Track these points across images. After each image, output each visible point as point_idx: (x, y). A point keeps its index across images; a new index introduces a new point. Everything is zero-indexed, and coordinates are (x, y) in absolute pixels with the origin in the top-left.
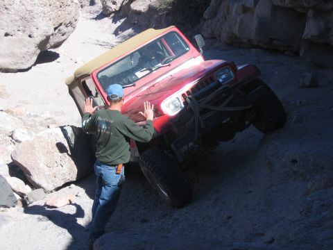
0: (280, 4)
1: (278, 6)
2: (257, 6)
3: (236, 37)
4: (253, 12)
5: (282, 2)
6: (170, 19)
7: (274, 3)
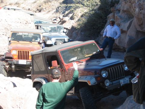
0: (141, 30)
1: (140, 31)
2: (129, 30)
3: (117, 45)
4: (127, 33)
5: (141, 29)
6: (83, 33)
7: (138, 29)
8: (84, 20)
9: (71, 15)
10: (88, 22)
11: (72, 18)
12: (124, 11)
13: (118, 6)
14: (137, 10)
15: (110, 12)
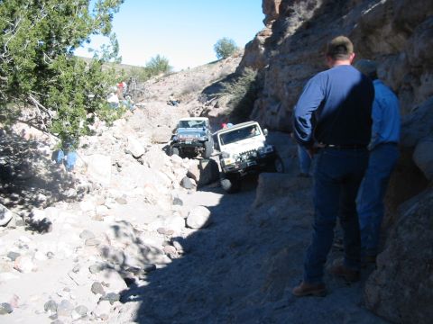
8: (232, 106)
9: (214, 103)
10: (235, 109)
11: (216, 106)
12: (271, 96)
13: (264, 92)
14: (287, 93)
15: (257, 98)
